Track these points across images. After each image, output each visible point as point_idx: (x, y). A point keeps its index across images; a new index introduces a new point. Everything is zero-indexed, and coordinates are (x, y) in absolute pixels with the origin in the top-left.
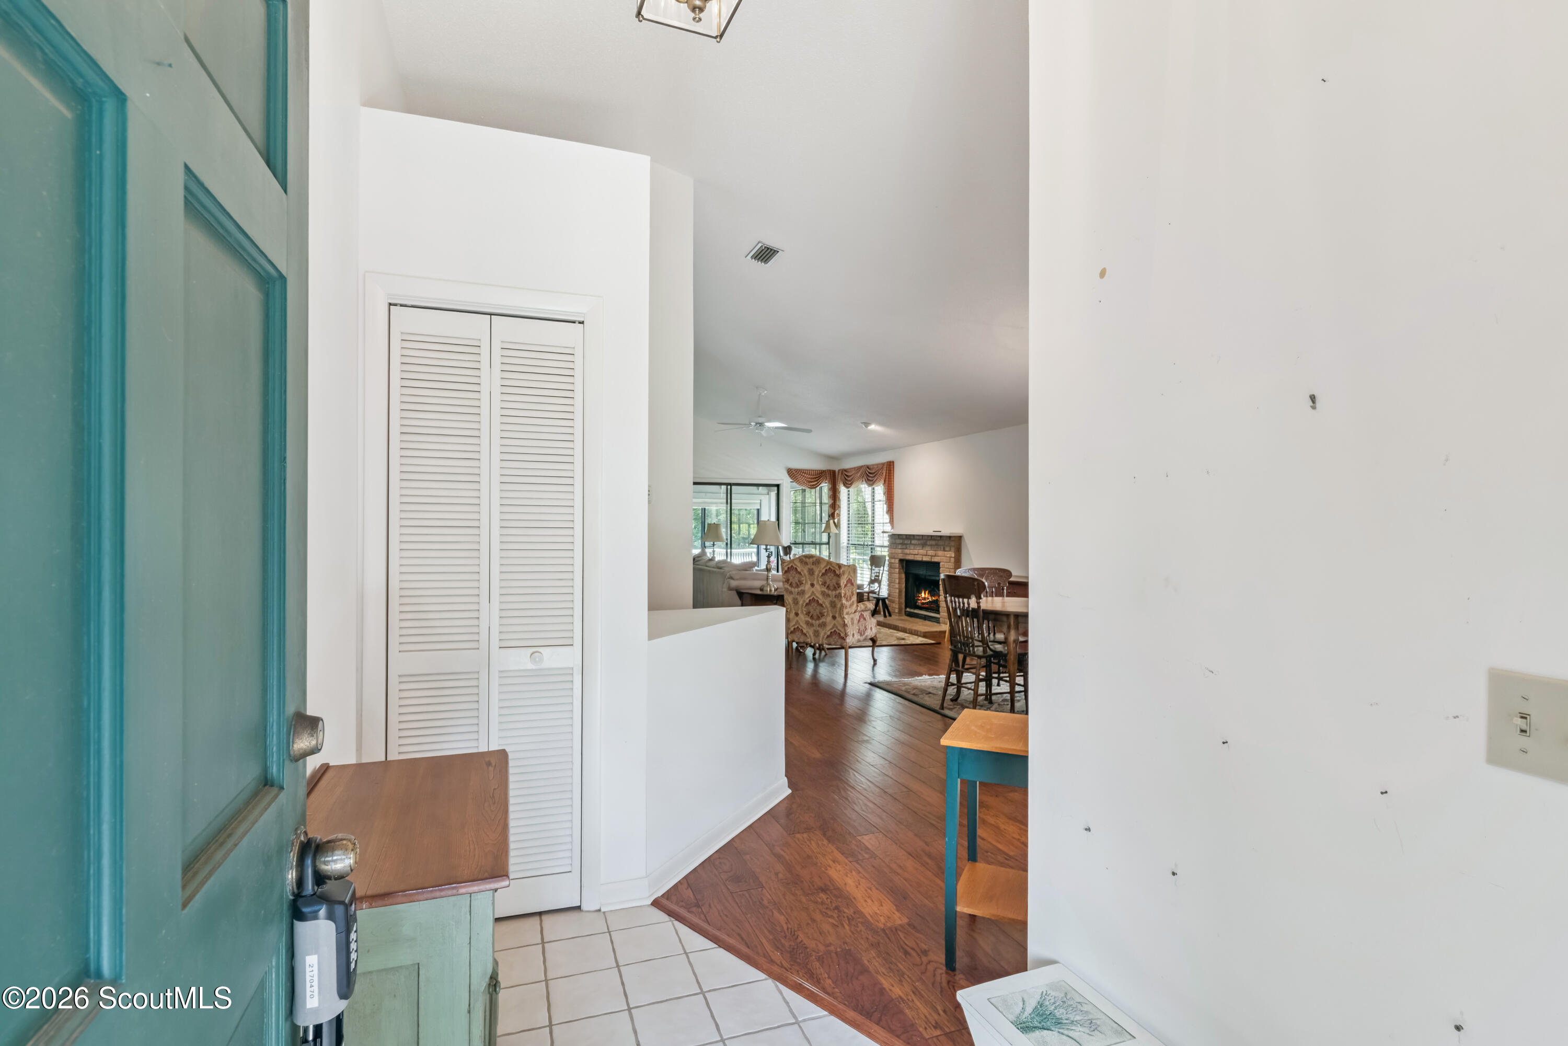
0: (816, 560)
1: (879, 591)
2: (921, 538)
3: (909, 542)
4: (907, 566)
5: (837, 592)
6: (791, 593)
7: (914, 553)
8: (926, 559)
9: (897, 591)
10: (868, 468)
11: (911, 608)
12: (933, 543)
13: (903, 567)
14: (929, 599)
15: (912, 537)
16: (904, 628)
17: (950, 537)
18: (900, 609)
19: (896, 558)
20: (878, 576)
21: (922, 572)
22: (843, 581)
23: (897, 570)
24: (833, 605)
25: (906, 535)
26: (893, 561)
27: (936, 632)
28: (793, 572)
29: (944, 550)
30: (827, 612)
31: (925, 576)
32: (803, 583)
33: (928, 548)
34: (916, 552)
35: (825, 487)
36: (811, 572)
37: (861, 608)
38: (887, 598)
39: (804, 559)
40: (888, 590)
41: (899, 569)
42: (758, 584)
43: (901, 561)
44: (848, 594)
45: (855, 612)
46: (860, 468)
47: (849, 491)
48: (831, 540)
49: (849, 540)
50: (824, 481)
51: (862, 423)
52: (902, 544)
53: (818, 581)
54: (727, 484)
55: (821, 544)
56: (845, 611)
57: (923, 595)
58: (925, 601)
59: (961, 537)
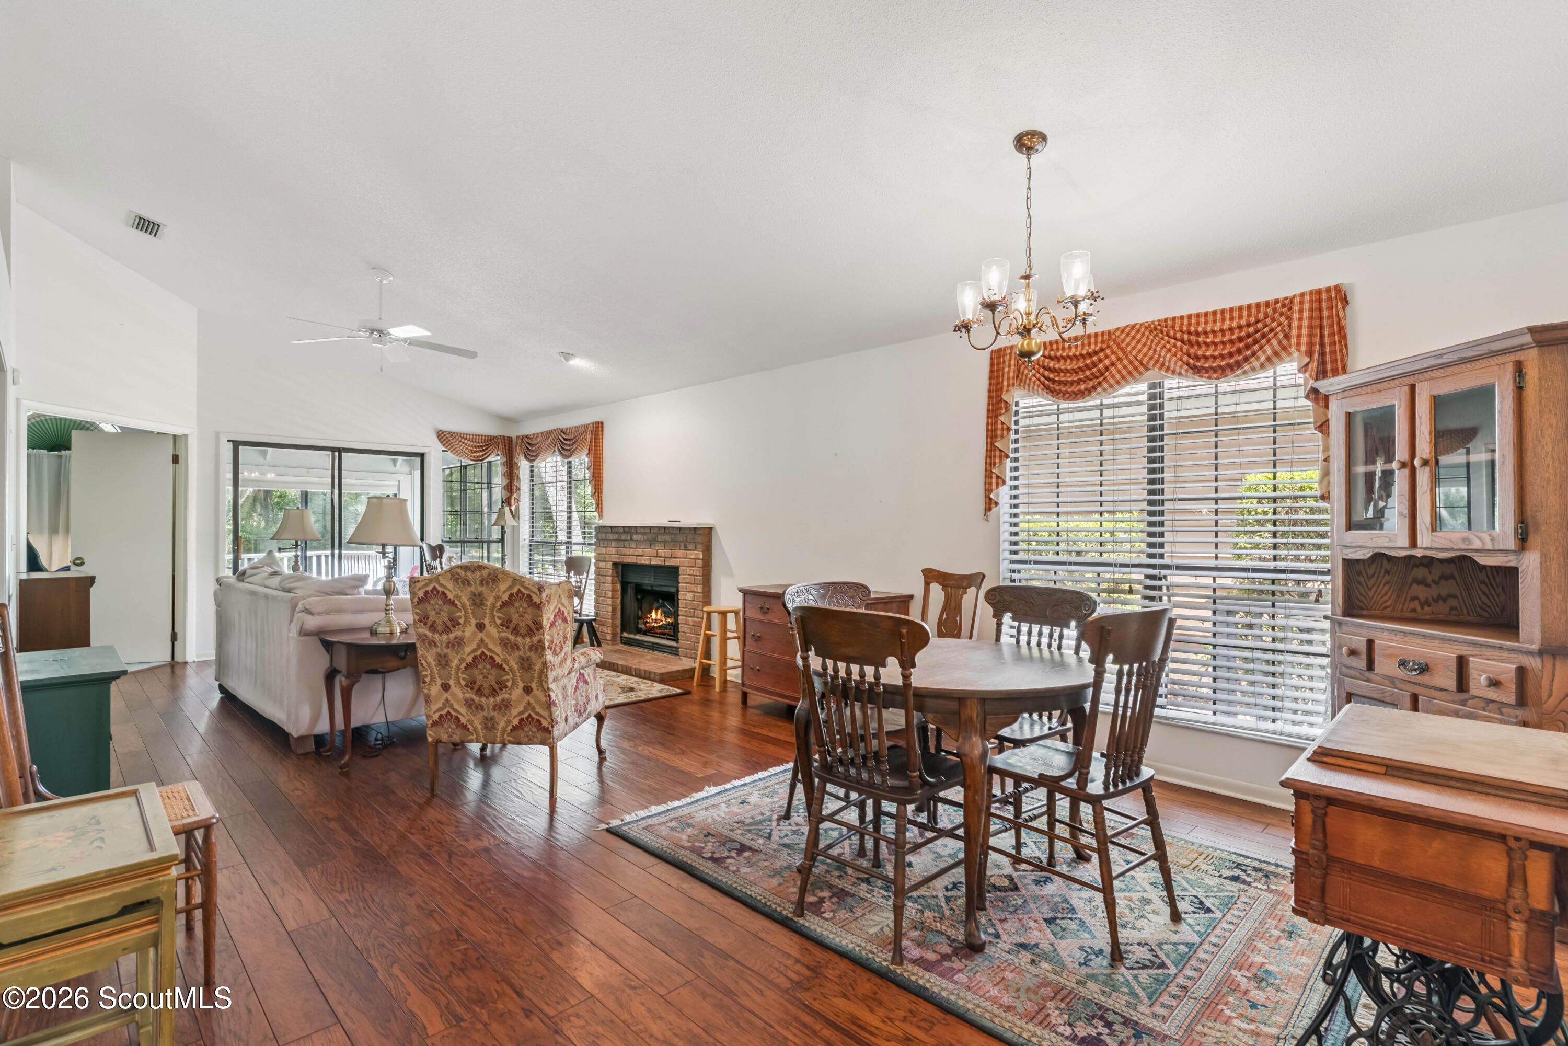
0: (489, 574)
1: (581, 610)
2: (648, 531)
3: (629, 538)
4: (623, 570)
5: (535, 639)
6: (433, 643)
7: (637, 554)
8: (655, 562)
9: (610, 608)
10: (562, 432)
11: (630, 632)
12: (668, 538)
13: (617, 573)
14: (662, 621)
15: (633, 530)
16: (627, 667)
17: (695, 529)
18: (614, 635)
19: (607, 561)
20: (580, 587)
21: (648, 581)
22: (547, 616)
23: (609, 578)
24: (526, 665)
25: (624, 527)
26: (602, 565)
27: (678, 671)
28: (437, 602)
29: (686, 548)
30: (513, 680)
31: (652, 586)
32: (459, 624)
33: (659, 546)
34: (640, 551)
35: (497, 459)
36: (478, 600)
37: (580, 663)
38: (594, 620)
39: (462, 573)
40: (595, 607)
41: (613, 576)
42: (365, 619)
43: (615, 565)
44: (558, 639)
45: (569, 673)
46: (549, 433)
47: (532, 467)
48: (506, 536)
49: (532, 536)
50: (496, 452)
51: (560, 354)
52: (618, 540)
53: (493, 617)
54: (333, 449)
55: (489, 542)
56: (551, 675)
57: (654, 615)
58: (656, 625)
59: (711, 529)
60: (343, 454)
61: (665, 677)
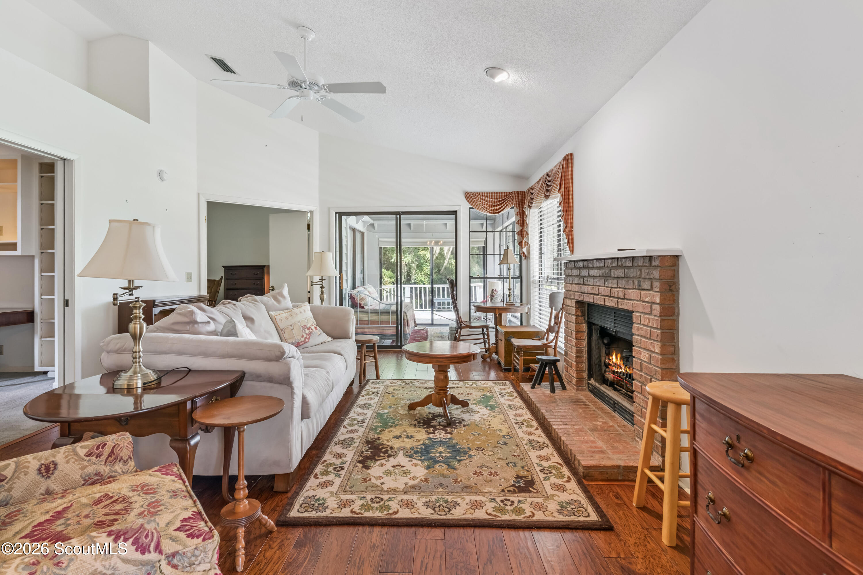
3: (589, 273)
4: (588, 311)
7: (593, 292)
8: (610, 303)
9: (576, 350)
10: (547, 175)
11: (596, 381)
12: (620, 273)
13: (583, 312)
14: (621, 368)
17: (650, 259)
18: (580, 380)
19: (573, 299)
21: (609, 324)
23: (574, 317)
25: (583, 261)
26: (569, 302)
29: (641, 287)
31: (614, 332)
34: (596, 289)
35: (510, 211)
41: (578, 315)
43: (580, 304)
46: (540, 180)
50: (509, 205)
51: (486, 70)
52: (580, 276)
54: (396, 213)
59: (677, 258)
60: (402, 216)
61: (592, 472)
